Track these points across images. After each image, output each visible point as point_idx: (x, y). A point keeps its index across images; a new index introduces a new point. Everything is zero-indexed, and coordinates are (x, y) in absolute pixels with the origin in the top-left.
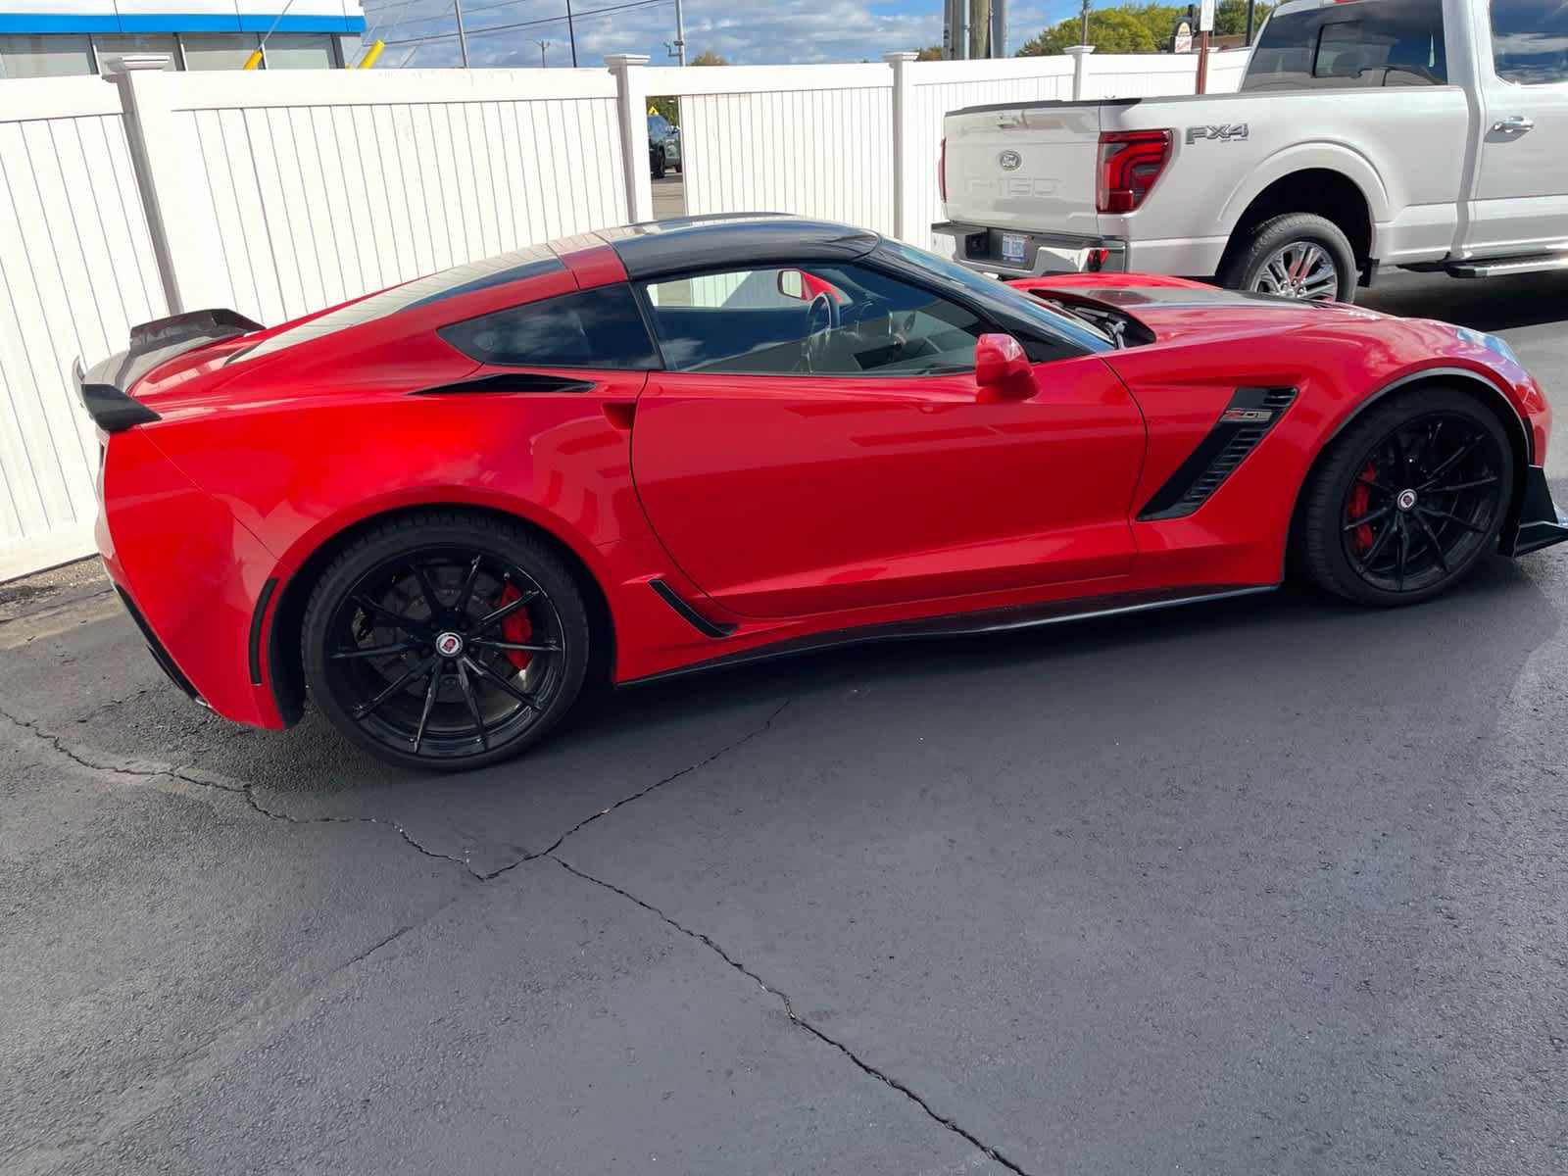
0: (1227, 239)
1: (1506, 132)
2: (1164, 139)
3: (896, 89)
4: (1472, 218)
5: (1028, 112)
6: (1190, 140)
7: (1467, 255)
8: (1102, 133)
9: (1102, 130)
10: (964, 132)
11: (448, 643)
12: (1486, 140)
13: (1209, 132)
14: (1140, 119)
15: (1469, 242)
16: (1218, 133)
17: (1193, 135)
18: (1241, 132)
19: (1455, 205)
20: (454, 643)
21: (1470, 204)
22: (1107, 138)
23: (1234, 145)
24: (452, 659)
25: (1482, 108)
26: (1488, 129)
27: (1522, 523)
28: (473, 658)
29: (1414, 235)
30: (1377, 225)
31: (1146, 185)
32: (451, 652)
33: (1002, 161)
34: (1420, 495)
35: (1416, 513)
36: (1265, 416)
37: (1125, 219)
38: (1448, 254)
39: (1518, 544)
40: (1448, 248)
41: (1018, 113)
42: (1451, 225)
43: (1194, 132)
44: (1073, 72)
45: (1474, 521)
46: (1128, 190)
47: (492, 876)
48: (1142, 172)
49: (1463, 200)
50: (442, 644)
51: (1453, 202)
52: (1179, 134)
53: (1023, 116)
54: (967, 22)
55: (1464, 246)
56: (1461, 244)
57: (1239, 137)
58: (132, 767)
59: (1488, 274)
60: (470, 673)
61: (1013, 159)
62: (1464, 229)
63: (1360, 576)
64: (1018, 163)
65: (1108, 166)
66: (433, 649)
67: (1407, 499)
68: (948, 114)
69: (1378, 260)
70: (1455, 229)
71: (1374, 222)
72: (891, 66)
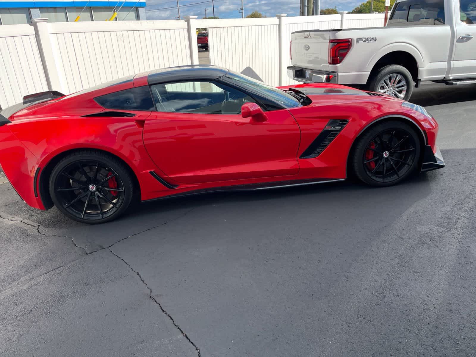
0: (370, 72)
1: (464, 39)
2: (349, 42)
3: (280, 25)
4: (452, 66)
5: (311, 33)
6: (357, 42)
7: (451, 78)
8: (330, 40)
10: (296, 39)
11: (92, 187)
12: (457, 41)
13: (364, 40)
14: (341, 35)
15: (451, 74)
16: (367, 40)
17: (358, 40)
18: (374, 39)
19: (446, 62)
20: (94, 188)
21: (452, 62)
22: (331, 41)
23: (372, 43)
24: (94, 192)
25: (456, 32)
26: (458, 38)
27: (424, 163)
28: (100, 192)
29: (432, 72)
30: (420, 68)
31: (344, 56)
32: (93, 190)
33: (305, 48)
34: (390, 153)
35: (389, 158)
36: (338, 128)
37: (337, 66)
38: (445, 77)
39: (422, 169)
40: (445, 76)
42: (445, 69)
43: (359, 39)
44: (341, 19)
45: (408, 162)
46: (338, 57)
47: (90, 253)
48: (342, 52)
49: (449, 60)
50: (90, 188)
51: (446, 61)
52: (354, 41)
53: (309, 34)
54: (306, 4)
55: (450, 75)
56: (449, 74)
57: (374, 41)
58: (13, 219)
59: (458, 84)
60: (98, 197)
62: (450, 70)
63: (370, 177)
64: (309, 48)
65: (331, 50)
66: (88, 189)
67: (386, 154)
68: (292, 33)
69: (421, 79)
70: (447, 69)
71: (419, 68)
72: (278, 18)
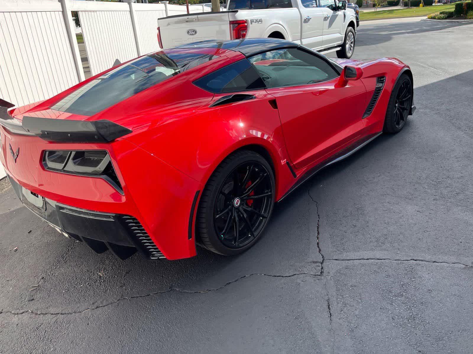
1: (307, 20)
2: (246, 23)
3: (131, 12)
5: (199, 16)
6: (251, 23)
8: (230, 21)
9: (231, 20)
10: (169, 24)
11: (237, 202)
12: (304, 22)
13: (255, 21)
17: (252, 21)
19: (299, 40)
20: (239, 201)
21: (302, 40)
22: (232, 23)
23: (260, 24)
25: (302, 14)
26: (304, 19)
33: (188, 32)
36: (381, 85)
41: (196, 16)
43: (252, 20)
44: (165, 9)
48: (242, 33)
49: (301, 39)
50: (235, 203)
52: (249, 21)
53: (198, 17)
57: (260, 22)
61: (193, 32)
64: (196, 32)
66: (233, 206)
68: (159, 19)
72: (128, 4)
